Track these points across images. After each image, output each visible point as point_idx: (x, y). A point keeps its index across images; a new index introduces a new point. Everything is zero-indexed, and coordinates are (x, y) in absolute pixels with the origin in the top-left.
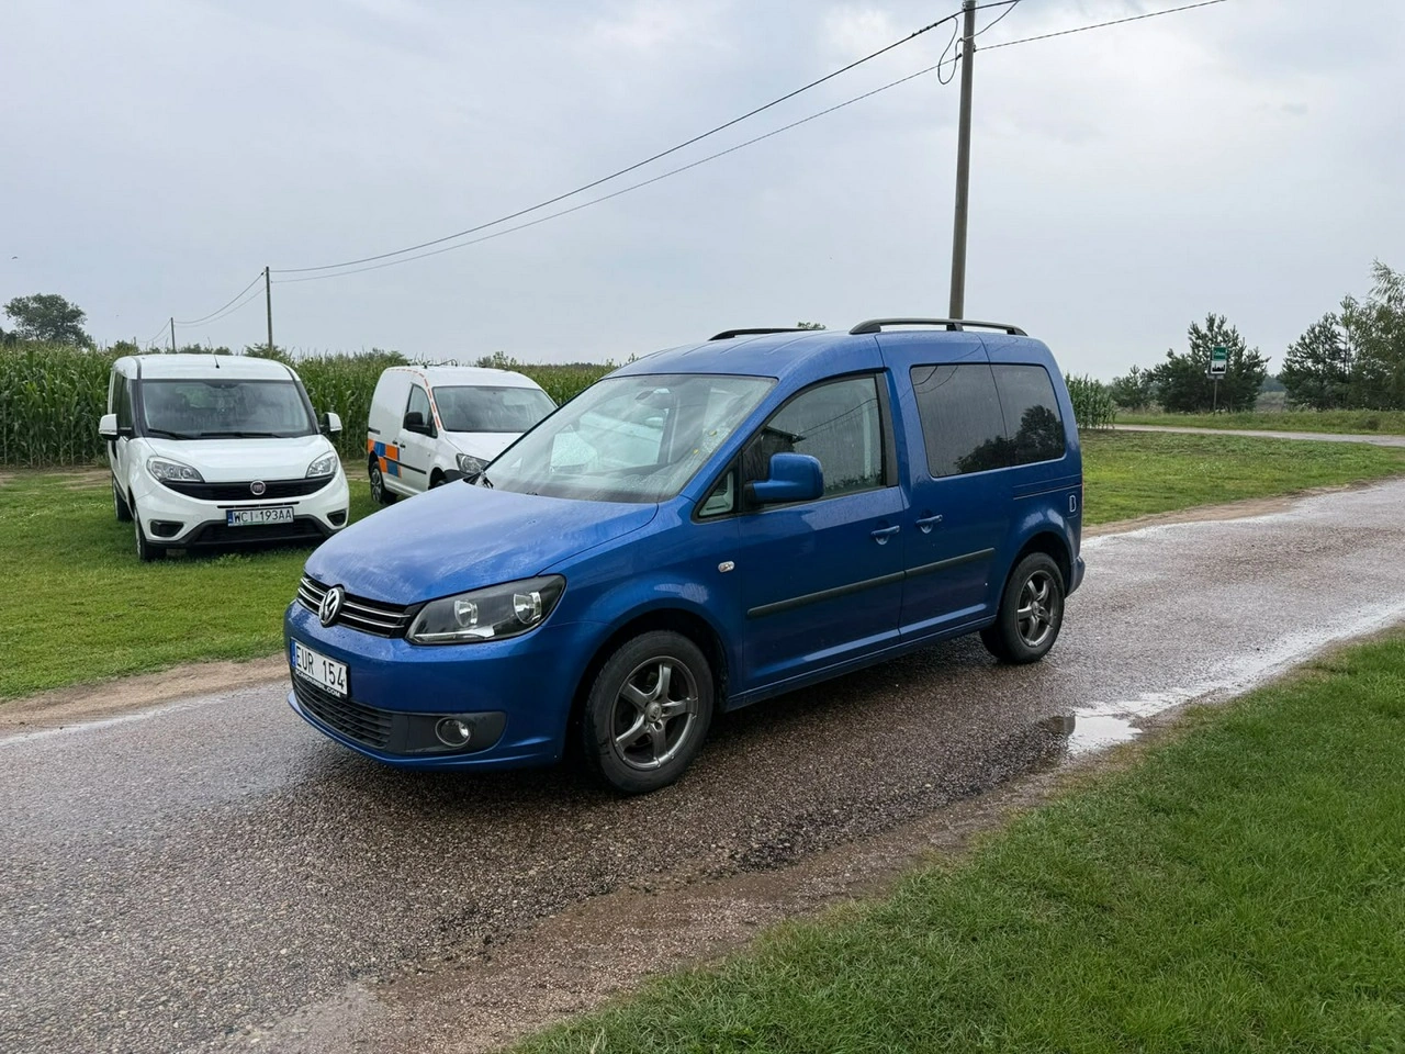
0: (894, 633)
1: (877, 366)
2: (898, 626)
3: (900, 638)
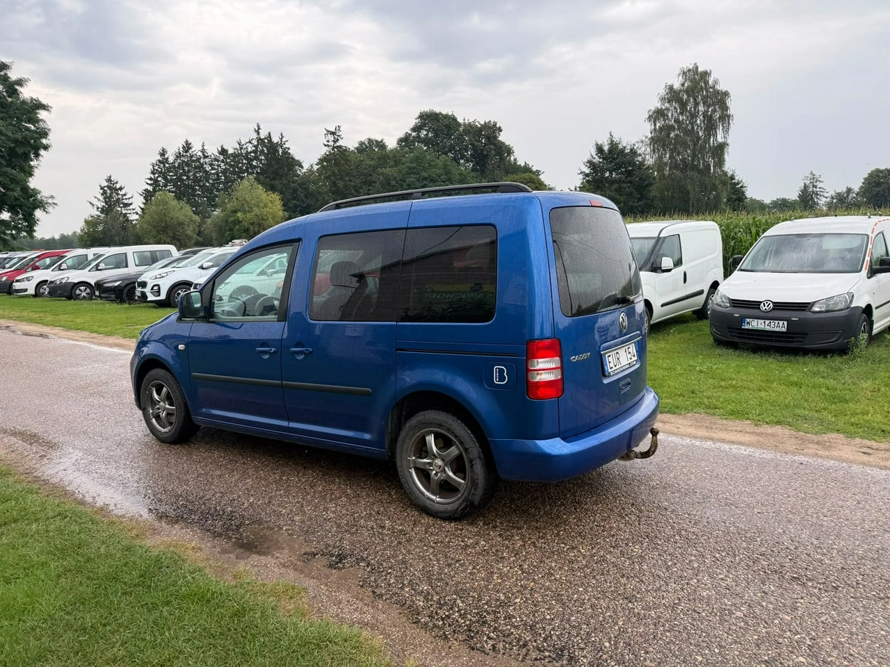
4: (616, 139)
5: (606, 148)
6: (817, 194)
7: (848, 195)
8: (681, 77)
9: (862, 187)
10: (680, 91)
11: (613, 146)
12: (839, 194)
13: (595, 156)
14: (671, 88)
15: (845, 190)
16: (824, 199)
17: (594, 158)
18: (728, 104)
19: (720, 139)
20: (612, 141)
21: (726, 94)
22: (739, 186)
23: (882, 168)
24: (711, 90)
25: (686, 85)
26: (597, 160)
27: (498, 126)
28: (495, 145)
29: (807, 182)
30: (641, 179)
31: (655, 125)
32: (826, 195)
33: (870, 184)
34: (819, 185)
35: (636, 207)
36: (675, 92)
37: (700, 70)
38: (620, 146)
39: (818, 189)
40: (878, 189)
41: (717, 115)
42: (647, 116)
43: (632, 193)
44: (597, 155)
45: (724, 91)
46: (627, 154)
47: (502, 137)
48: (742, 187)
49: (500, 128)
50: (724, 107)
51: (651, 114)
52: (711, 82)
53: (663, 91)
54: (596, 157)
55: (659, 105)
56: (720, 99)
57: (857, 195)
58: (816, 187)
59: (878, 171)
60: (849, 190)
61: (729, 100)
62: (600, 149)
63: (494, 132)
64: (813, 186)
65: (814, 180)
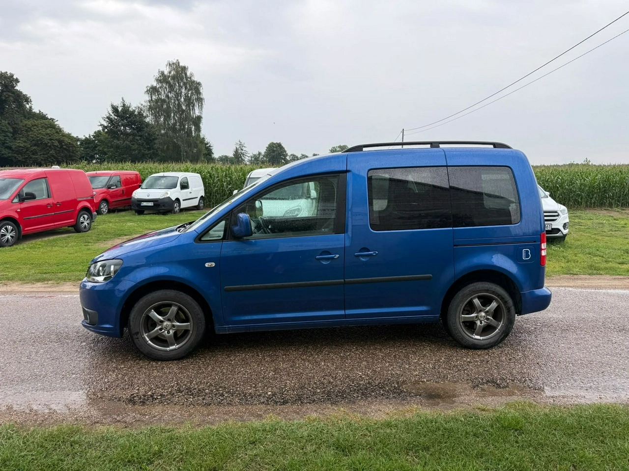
0: (342, 312)
1: (341, 169)
2: (345, 309)
3: (345, 316)
4: (127, 104)
5: (120, 109)
6: (243, 155)
7: (259, 157)
8: (168, 67)
9: (265, 152)
10: (169, 77)
11: (126, 109)
12: (255, 155)
13: (111, 114)
14: (163, 73)
15: (257, 153)
16: (247, 158)
17: (111, 115)
18: (201, 91)
19: (197, 113)
20: (124, 105)
21: (199, 84)
22: (209, 145)
23: (275, 142)
24: (189, 79)
25: (172, 73)
26: (113, 116)
27: (15, 77)
28: (13, 93)
29: (238, 147)
30: (149, 134)
31: (151, 97)
32: (248, 155)
33: (269, 150)
34: (244, 149)
35: (147, 154)
36: (165, 76)
37: (181, 64)
38: (131, 109)
39: (244, 152)
40: (273, 154)
41: (194, 97)
42: (146, 90)
43: (143, 144)
44: (113, 113)
45: (198, 82)
46: (135, 115)
47: (19, 87)
48: (210, 146)
49: (17, 79)
50: (198, 92)
51: (149, 89)
52: (188, 74)
53: (158, 75)
54: (113, 115)
55: (155, 84)
56: (195, 87)
57: (264, 156)
58: (243, 150)
59: (273, 143)
60: (260, 154)
61: (201, 88)
62: (115, 109)
63: (11, 82)
64: (241, 149)
65: (241, 145)
